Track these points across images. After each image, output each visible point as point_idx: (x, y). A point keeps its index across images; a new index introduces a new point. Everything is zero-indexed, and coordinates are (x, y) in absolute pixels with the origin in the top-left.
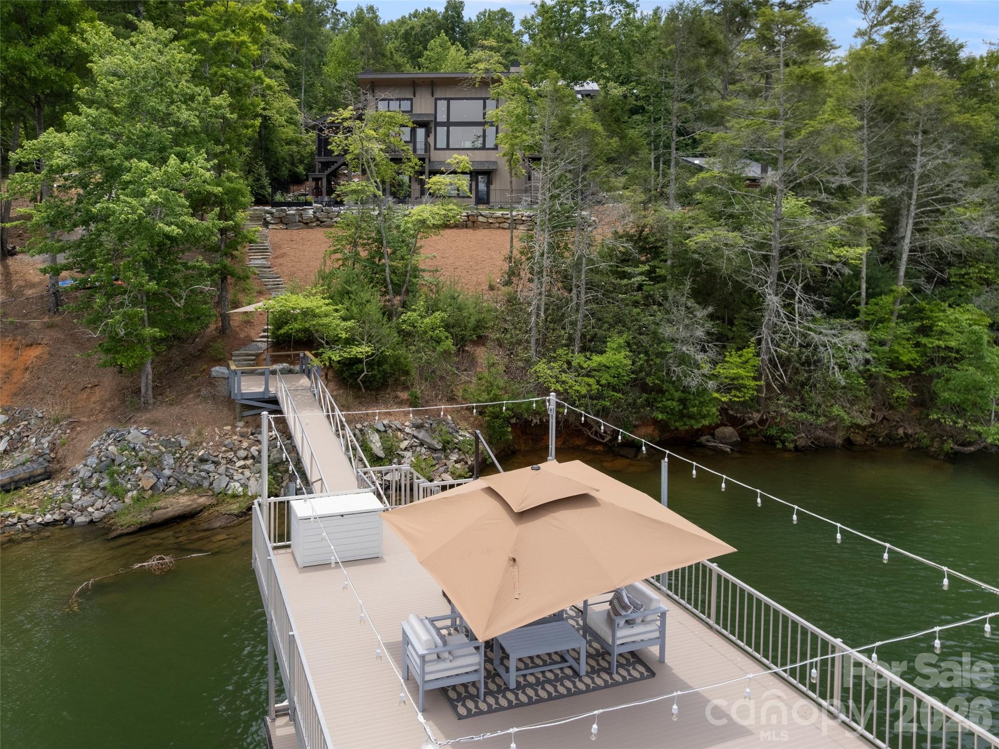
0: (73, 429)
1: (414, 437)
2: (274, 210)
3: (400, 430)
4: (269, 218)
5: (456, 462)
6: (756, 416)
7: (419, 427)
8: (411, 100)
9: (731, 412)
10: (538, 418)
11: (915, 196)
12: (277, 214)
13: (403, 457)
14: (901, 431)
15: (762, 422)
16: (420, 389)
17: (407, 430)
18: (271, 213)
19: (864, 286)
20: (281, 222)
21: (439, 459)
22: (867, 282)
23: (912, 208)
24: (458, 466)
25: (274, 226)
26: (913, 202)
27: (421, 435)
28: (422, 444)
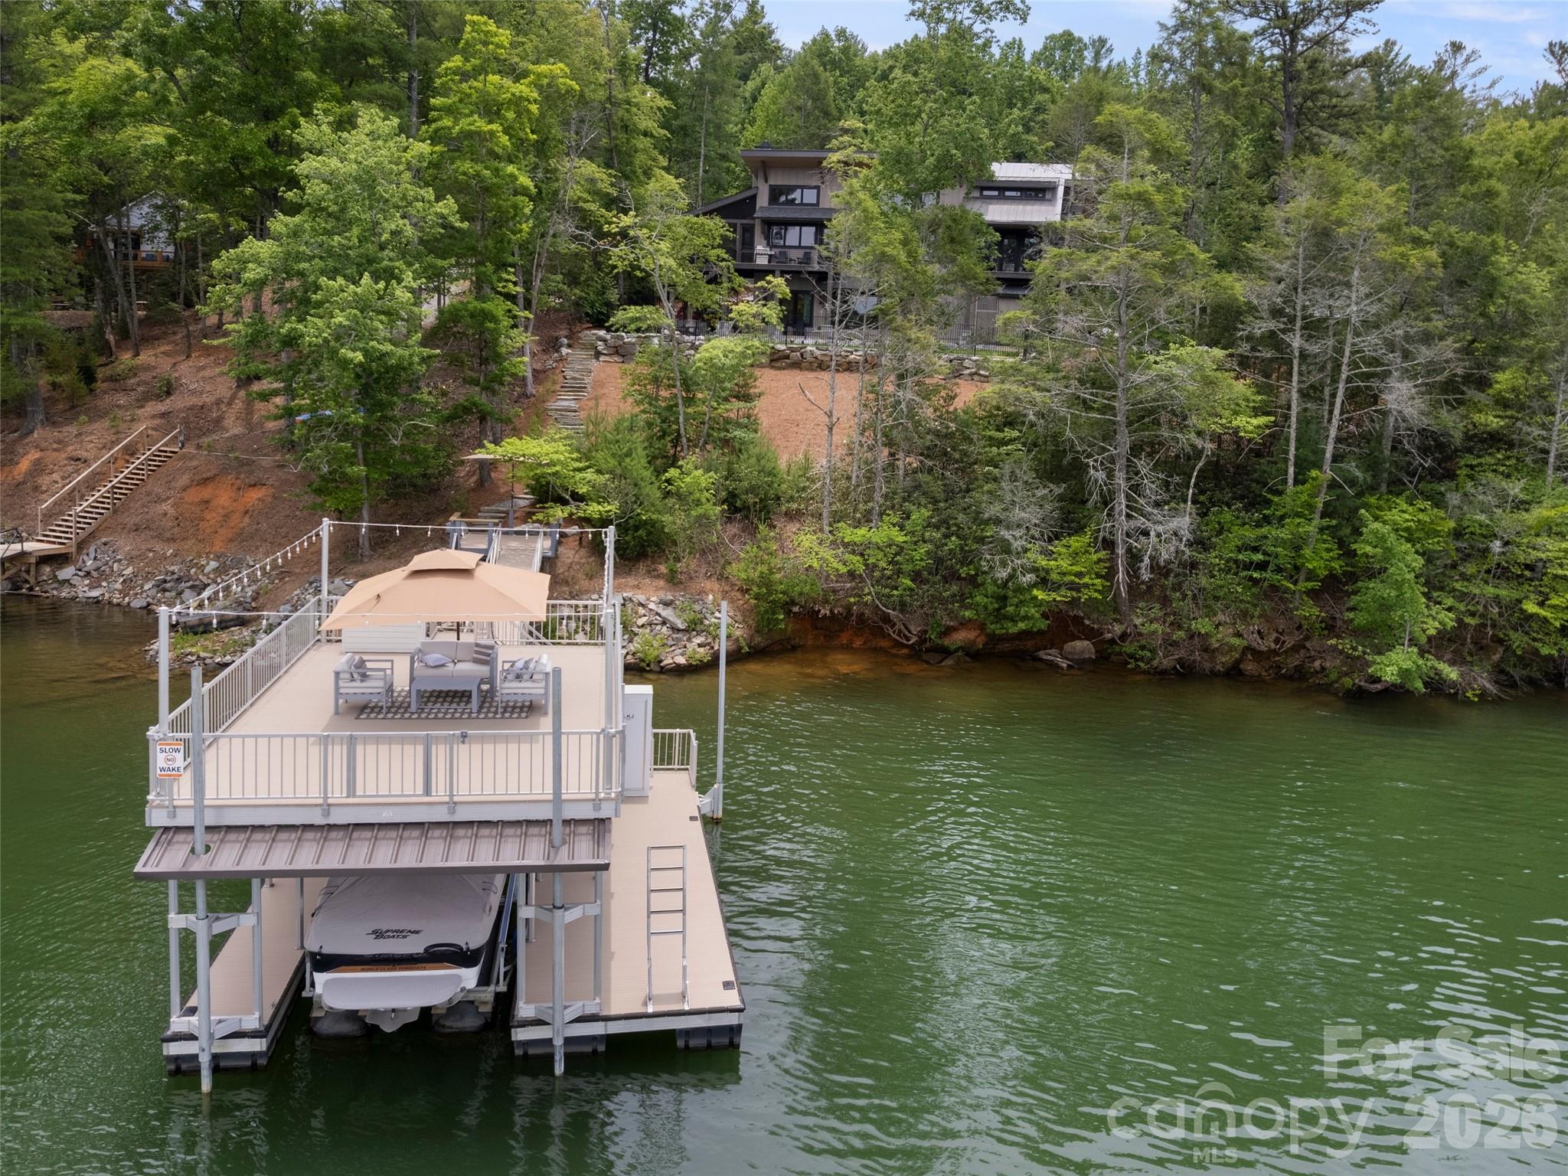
0: (281, 580)
1: (658, 614)
2: (608, 337)
3: (643, 605)
4: (601, 346)
5: (700, 646)
6: (1118, 629)
7: (667, 604)
8: (818, 188)
9: (1087, 622)
10: (828, 607)
11: (1347, 353)
12: (611, 342)
13: (636, 634)
14: (1317, 664)
15: (1124, 636)
16: (688, 563)
17: (652, 606)
18: (605, 341)
19: (1291, 470)
20: (617, 353)
21: (678, 640)
22: (1296, 465)
23: (1344, 368)
24: (702, 650)
25: (607, 358)
26: (1345, 360)
27: (668, 613)
28: (664, 623)
